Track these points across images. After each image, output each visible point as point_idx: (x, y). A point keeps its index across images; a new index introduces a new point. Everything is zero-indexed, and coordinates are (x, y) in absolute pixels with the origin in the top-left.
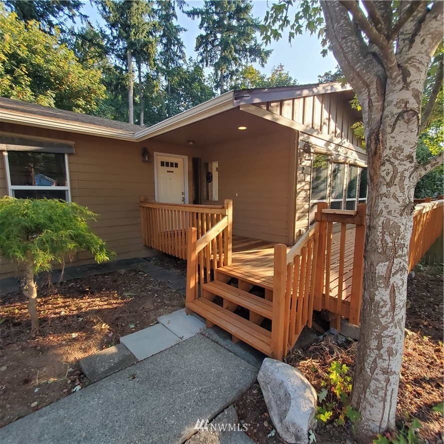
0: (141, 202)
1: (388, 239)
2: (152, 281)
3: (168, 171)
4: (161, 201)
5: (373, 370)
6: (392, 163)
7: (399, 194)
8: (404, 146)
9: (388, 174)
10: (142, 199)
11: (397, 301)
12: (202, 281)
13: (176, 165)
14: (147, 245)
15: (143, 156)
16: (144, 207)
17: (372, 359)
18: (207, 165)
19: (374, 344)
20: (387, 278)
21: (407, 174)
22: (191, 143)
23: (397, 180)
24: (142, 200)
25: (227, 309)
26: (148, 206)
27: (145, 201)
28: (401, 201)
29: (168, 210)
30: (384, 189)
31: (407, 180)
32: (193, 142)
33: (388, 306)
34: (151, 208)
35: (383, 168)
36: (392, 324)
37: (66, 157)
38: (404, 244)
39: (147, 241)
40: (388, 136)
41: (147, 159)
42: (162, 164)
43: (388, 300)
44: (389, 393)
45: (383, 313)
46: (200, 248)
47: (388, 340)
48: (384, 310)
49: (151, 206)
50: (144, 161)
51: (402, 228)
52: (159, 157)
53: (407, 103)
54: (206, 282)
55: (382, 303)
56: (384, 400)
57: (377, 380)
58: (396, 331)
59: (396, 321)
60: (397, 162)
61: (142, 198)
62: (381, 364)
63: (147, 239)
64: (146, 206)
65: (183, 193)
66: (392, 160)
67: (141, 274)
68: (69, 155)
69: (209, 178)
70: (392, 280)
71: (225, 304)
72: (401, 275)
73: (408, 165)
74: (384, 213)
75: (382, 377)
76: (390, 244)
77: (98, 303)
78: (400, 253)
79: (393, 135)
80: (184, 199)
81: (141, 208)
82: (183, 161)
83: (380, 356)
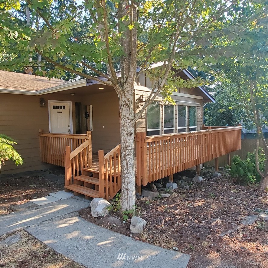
0: (40, 133)
1: (124, 145)
2: (47, 181)
3: (58, 112)
4: (53, 132)
5: (123, 190)
6: (123, 120)
7: (126, 130)
8: (126, 114)
9: (123, 123)
11: (128, 165)
12: (74, 175)
13: (64, 108)
14: (44, 161)
15: (41, 104)
16: (41, 136)
17: (123, 186)
18: (86, 107)
19: (123, 180)
20: (125, 157)
21: (128, 123)
22: (73, 94)
23: (125, 125)
24: (40, 132)
25: (86, 187)
26: (44, 136)
27: (43, 132)
28: (127, 132)
29: (57, 138)
30: (122, 128)
31: (128, 125)
32: (74, 94)
33: (126, 167)
34: (46, 137)
35: (122, 121)
36: (127, 173)
38: (129, 146)
39: (43, 159)
40: (122, 111)
41: (43, 105)
42: (54, 107)
43: (126, 165)
44: (129, 197)
45: (125, 169)
46: (71, 158)
47: (127, 178)
48: (125, 168)
49: (46, 135)
50: (42, 107)
51: (128, 141)
52: (51, 103)
53: (125, 102)
54: (76, 176)
55: (124, 166)
56: (127, 200)
57: (125, 193)
58: (129, 175)
59: (128, 171)
60: (125, 120)
61: (40, 130)
62: (126, 187)
63: (43, 157)
64: (42, 135)
65: (69, 126)
66: (123, 119)
67: (40, 178)
69: (87, 116)
70: (126, 158)
71: (85, 185)
72: (129, 156)
73: (128, 120)
74: (123, 136)
75: (126, 192)
76: (125, 146)
78: (128, 148)
79: (123, 111)
80: (70, 130)
81: (40, 137)
82: (69, 105)
83: (125, 184)
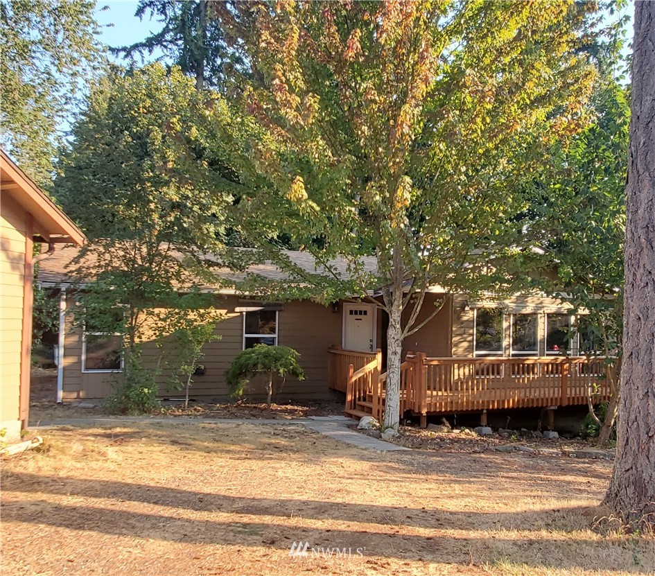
0: (329, 348)
3: (356, 319)
4: (347, 348)
10: (330, 345)
12: (357, 400)
13: (365, 313)
14: (331, 387)
15: (333, 307)
27: (333, 347)
34: (337, 354)
37: (277, 312)
39: (332, 384)
41: (336, 309)
42: (351, 312)
46: (353, 379)
49: (335, 352)
50: (334, 311)
52: (348, 307)
54: (359, 400)
63: (332, 382)
64: (332, 352)
65: (371, 341)
68: (279, 311)
77: (300, 408)
80: (371, 347)
81: (329, 354)
82: (372, 309)
